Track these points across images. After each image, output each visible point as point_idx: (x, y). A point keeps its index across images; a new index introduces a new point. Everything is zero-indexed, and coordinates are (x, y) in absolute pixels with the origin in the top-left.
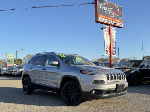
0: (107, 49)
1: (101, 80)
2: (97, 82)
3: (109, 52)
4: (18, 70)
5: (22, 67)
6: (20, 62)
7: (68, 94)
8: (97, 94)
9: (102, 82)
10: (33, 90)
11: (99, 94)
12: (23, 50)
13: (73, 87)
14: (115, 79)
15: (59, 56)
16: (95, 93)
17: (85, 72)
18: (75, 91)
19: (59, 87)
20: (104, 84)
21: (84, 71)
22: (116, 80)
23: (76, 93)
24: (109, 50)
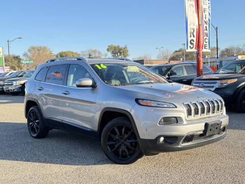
0: (192, 38)
1: (176, 117)
2: (167, 121)
3: (195, 43)
4: (15, 82)
5: (22, 76)
6: (16, 62)
7: (113, 143)
8: (168, 142)
9: (177, 120)
10: (48, 132)
11: (171, 144)
12: (20, 38)
13: (123, 130)
14: (203, 112)
15: (93, 66)
16: (164, 141)
17: (145, 101)
18: (126, 136)
19: (96, 129)
20: (182, 124)
21: (143, 100)
22: (205, 115)
23: (128, 140)
24: (195, 39)
